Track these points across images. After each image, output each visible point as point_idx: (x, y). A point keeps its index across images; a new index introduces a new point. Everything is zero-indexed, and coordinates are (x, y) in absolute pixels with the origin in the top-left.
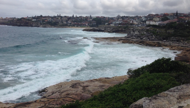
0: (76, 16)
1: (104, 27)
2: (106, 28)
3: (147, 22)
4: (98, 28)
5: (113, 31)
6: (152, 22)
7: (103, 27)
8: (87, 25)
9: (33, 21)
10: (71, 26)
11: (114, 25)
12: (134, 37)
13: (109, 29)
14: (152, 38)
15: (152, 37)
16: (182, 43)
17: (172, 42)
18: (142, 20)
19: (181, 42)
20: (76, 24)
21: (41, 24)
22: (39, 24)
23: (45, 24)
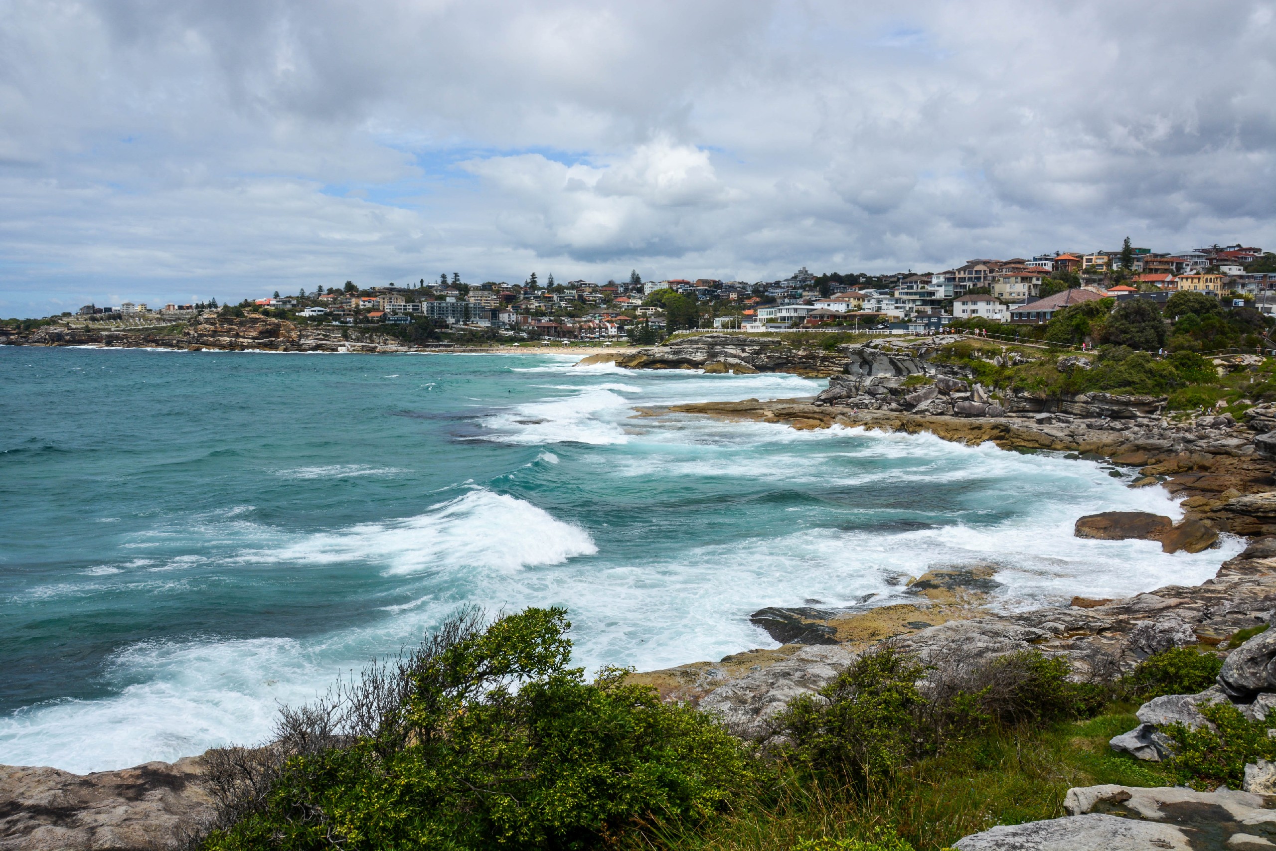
0: (551, 283)
1: (705, 343)
2: (718, 348)
3: (955, 303)
4: (667, 349)
5: (759, 363)
6: (988, 303)
7: (697, 342)
8: (613, 331)
9: (305, 319)
10: (522, 340)
11: (763, 329)
12: (867, 399)
13: (734, 356)
14: (970, 399)
15: (972, 395)
16: (1140, 426)
17: (1088, 421)
18: (932, 294)
19: (1139, 419)
20: (546, 330)
21: (346, 337)
22: (335, 337)
23: (371, 336)
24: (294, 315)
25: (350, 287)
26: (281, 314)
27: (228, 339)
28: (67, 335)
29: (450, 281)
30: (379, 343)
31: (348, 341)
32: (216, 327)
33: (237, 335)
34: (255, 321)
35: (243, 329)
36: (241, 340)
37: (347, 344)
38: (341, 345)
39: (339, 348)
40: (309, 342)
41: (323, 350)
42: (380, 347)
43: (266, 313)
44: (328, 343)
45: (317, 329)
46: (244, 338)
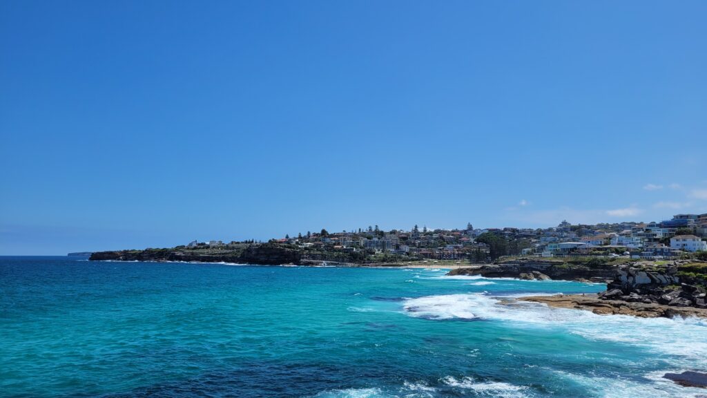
0: (425, 230)
4: (497, 266)
6: (694, 240)
7: (514, 262)
9: (303, 250)
13: (536, 270)
20: (426, 256)
21: (323, 258)
22: (318, 258)
25: (324, 232)
27: (264, 259)
29: (373, 229)
33: (268, 257)
36: (270, 259)
37: (323, 262)
40: (305, 260)
44: (314, 261)
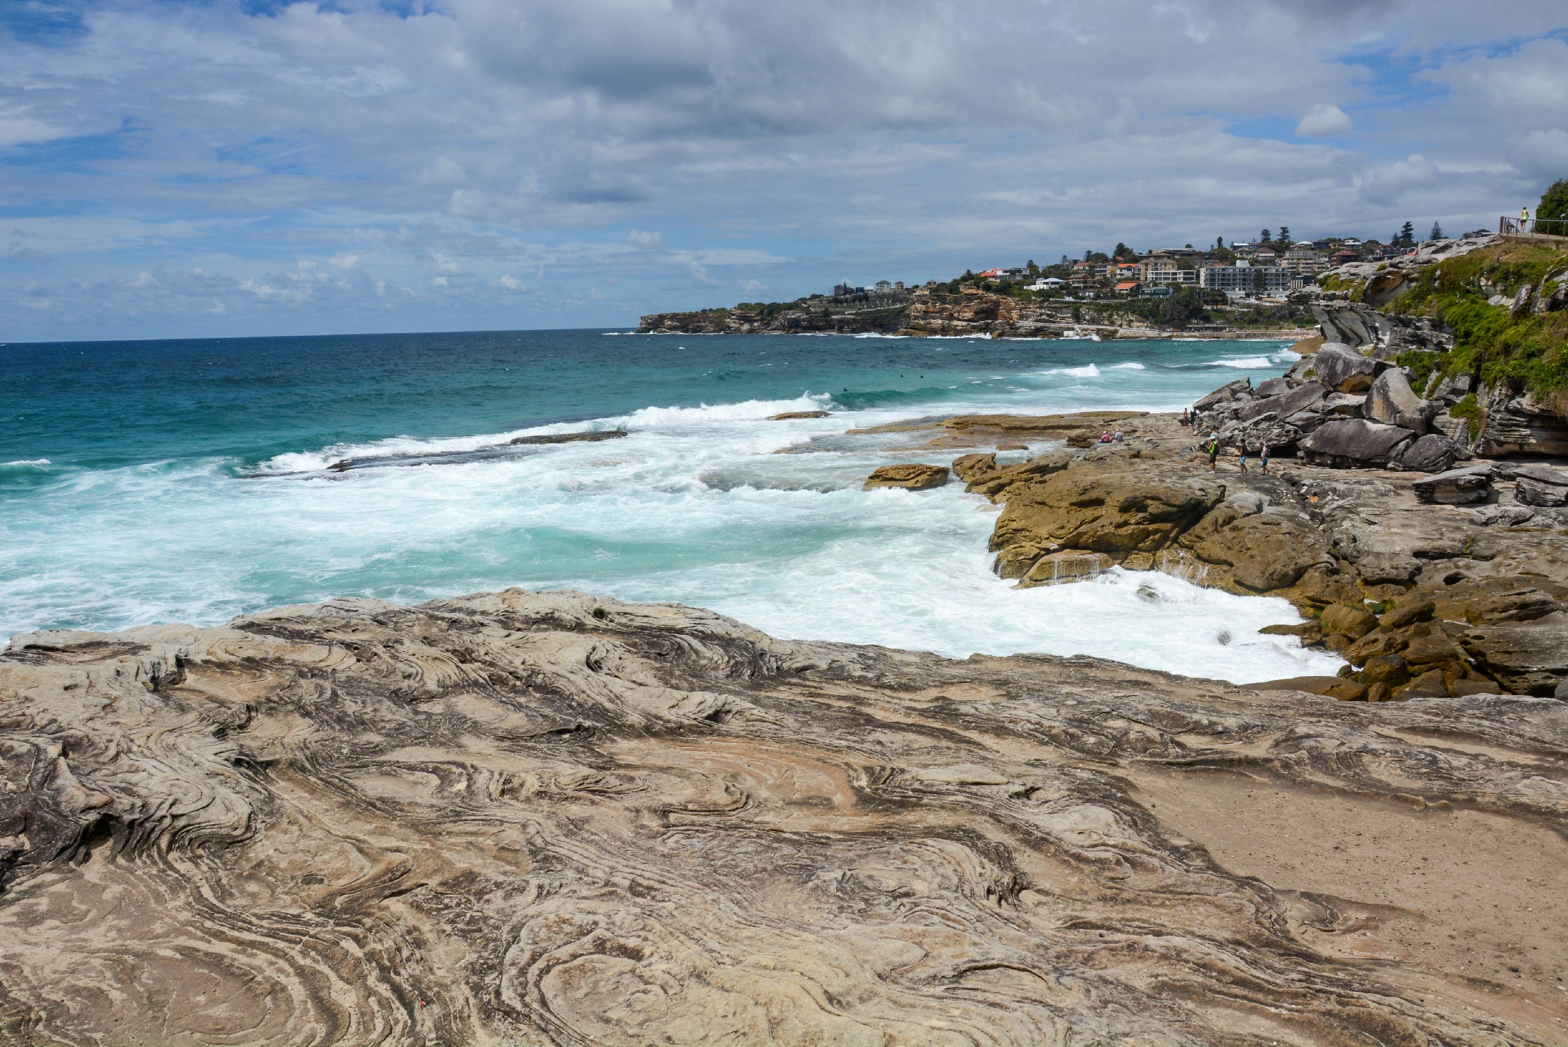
9: (1032, 295)
14: (1363, 412)
21: (1078, 318)
22: (1063, 318)
23: (1111, 316)
24: (1021, 289)
25: (1120, 250)
26: (1005, 288)
27: (940, 322)
28: (804, 320)
29: (1275, 237)
30: (1121, 326)
31: (1079, 323)
32: (928, 307)
33: (951, 317)
34: (970, 298)
35: (957, 308)
36: (955, 323)
37: (1077, 326)
38: (1069, 329)
39: (1066, 333)
40: (1029, 324)
41: (1044, 335)
42: (1122, 332)
43: (988, 288)
44: (1053, 325)
45: (1040, 308)
46: (959, 320)
